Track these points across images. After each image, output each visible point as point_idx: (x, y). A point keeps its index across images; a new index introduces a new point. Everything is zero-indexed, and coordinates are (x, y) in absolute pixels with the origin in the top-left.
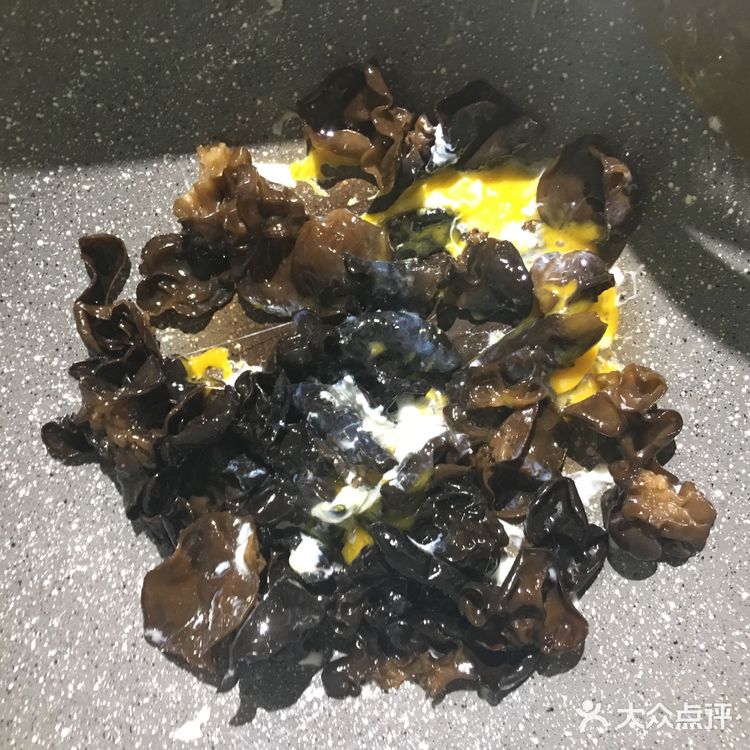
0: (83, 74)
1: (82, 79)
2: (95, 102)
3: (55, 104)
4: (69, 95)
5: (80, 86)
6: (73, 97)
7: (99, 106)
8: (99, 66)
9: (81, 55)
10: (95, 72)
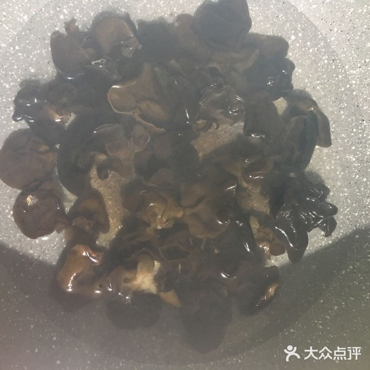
0: (328, 317)
1: (329, 315)
2: (323, 303)
3: (343, 303)
4: (336, 307)
5: (330, 311)
6: (335, 306)
7: (322, 301)
8: (320, 320)
9: (329, 327)
10: (322, 318)
